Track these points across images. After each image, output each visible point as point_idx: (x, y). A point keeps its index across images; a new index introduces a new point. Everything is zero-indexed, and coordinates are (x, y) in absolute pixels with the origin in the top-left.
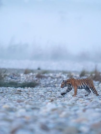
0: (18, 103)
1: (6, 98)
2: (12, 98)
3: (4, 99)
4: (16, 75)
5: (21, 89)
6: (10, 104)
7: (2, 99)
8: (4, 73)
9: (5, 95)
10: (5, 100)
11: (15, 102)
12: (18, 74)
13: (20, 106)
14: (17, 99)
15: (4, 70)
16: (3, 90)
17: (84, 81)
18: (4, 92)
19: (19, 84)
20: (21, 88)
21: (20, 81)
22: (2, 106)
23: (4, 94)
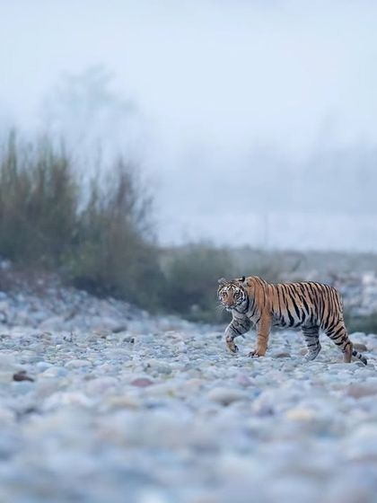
0: (351, 401)
1: (301, 379)
2: (325, 376)
3: (292, 380)
4: (343, 281)
5: (365, 338)
6: (319, 402)
7: (284, 381)
8: (294, 269)
9: (295, 366)
10: (294, 385)
11: (339, 394)
12: (354, 274)
13: (358, 414)
14: (347, 383)
15: (293, 260)
16: (287, 346)
17: (301, 294)
18: (293, 351)
19: (358, 317)
20: (367, 334)
21: (359, 305)
22: (284, 410)
23: (294, 363)
